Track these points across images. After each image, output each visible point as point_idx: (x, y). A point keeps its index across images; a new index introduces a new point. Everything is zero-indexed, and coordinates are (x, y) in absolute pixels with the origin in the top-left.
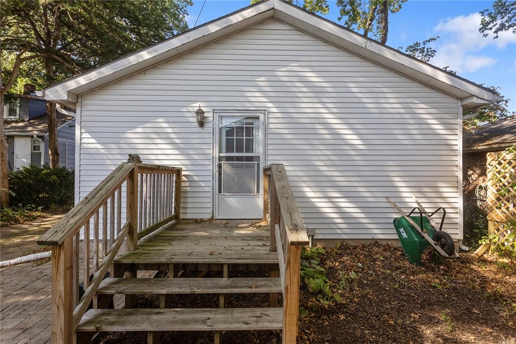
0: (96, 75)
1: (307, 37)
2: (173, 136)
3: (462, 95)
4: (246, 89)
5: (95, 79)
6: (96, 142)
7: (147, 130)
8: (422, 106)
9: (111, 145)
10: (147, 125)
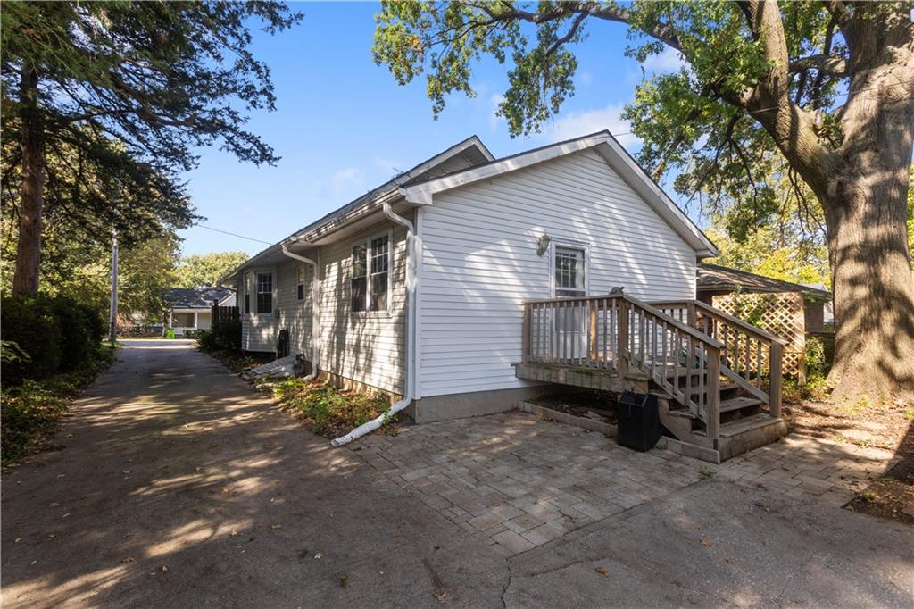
0: (463, 179)
1: (614, 174)
2: (515, 263)
3: (699, 246)
4: (574, 218)
5: (462, 183)
6: (438, 264)
7: (491, 254)
8: (677, 253)
9: (455, 269)
10: (492, 247)
